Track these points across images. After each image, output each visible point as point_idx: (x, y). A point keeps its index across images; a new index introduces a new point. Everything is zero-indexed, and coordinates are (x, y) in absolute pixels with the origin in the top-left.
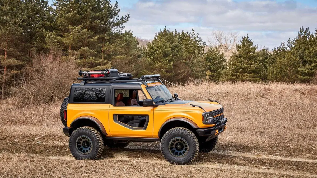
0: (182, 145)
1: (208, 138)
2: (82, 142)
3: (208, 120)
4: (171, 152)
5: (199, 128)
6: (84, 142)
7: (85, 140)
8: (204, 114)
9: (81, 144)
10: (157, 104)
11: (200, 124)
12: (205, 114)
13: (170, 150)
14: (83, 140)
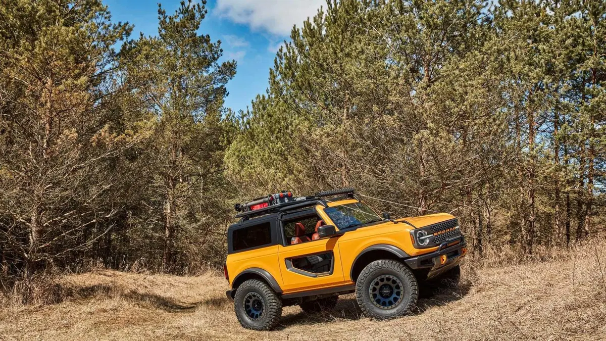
0: (391, 288)
1: (431, 270)
2: (251, 301)
3: (422, 241)
4: (375, 303)
5: (410, 257)
6: (254, 302)
7: (256, 298)
8: (413, 231)
9: (250, 304)
10: (343, 231)
11: (412, 250)
12: (416, 232)
13: (373, 299)
14: (254, 298)
